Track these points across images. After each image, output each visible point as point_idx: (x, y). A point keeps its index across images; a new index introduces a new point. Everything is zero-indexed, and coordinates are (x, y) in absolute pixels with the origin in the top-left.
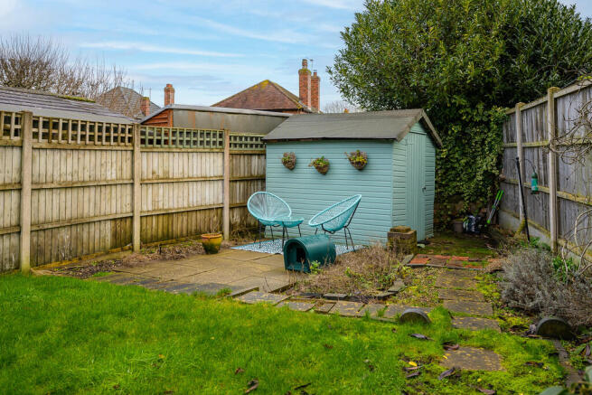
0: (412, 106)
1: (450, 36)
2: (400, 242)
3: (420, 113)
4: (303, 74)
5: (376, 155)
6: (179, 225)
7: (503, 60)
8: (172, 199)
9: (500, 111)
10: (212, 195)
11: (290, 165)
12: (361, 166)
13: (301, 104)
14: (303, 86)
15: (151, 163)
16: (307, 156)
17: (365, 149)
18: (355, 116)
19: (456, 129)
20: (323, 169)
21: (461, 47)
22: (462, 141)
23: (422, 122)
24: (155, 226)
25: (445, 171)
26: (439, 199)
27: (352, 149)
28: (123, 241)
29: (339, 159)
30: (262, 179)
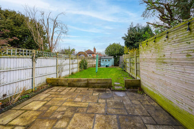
2: (112, 66)
8: (95, 63)
9: (119, 56)
11: (103, 60)
12: (109, 61)
13: (94, 53)
14: (94, 51)
17: (109, 59)
18: (107, 57)
19: (115, 57)
20: (106, 61)
23: (113, 57)
25: (115, 61)
26: (114, 63)
28: (93, 66)
29: (107, 60)
30: (100, 62)
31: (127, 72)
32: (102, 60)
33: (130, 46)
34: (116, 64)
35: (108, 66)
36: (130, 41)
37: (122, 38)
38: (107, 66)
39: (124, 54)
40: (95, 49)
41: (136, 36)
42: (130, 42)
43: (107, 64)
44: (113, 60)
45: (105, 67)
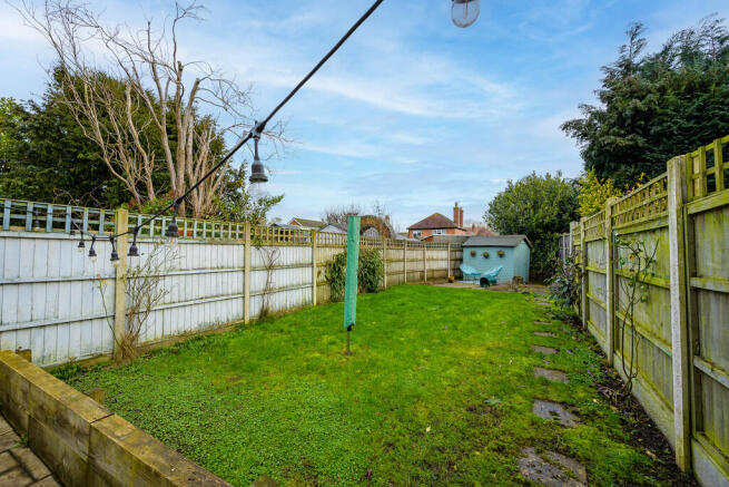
0: (520, 233)
1: (536, 207)
2: (517, 280)
3: (524, 236)
4: (456, 209)
5: (506, 251)
6: (436, 274)
7: (559, 215)
8: (435, 265)
9: (557, 235)
10: (444, 265)
11: (473, 255)
12: (501, 256)
13: (455, 225)
14: (456, 216)
15: (428, 254)
16: (480, 252)
17: (503, 250)
18: (496, 237)
19: (538, 242)
20: (486, 256)
21: (540, 210)
22: (541, 246)
23: (525, 240)
24: (430, 274)
25: (533, 256)
26: (531, 268)
27: (499, 249)
28: (422, 278)
29: (493, 253)
30: (461, 260)
31: (590, 337)
32: (467, 253)
33: (623, 167)
34: (539, 273)
35: (494, 282)
36: (619, 135)
37: (566, 127)
38: (484, 282)
39: (576, 218)
40: (458, 212)
41: (671, 97)
42: (622, 142)
43: (489, 273)
44: (521, 251)
45: (478, 283)
